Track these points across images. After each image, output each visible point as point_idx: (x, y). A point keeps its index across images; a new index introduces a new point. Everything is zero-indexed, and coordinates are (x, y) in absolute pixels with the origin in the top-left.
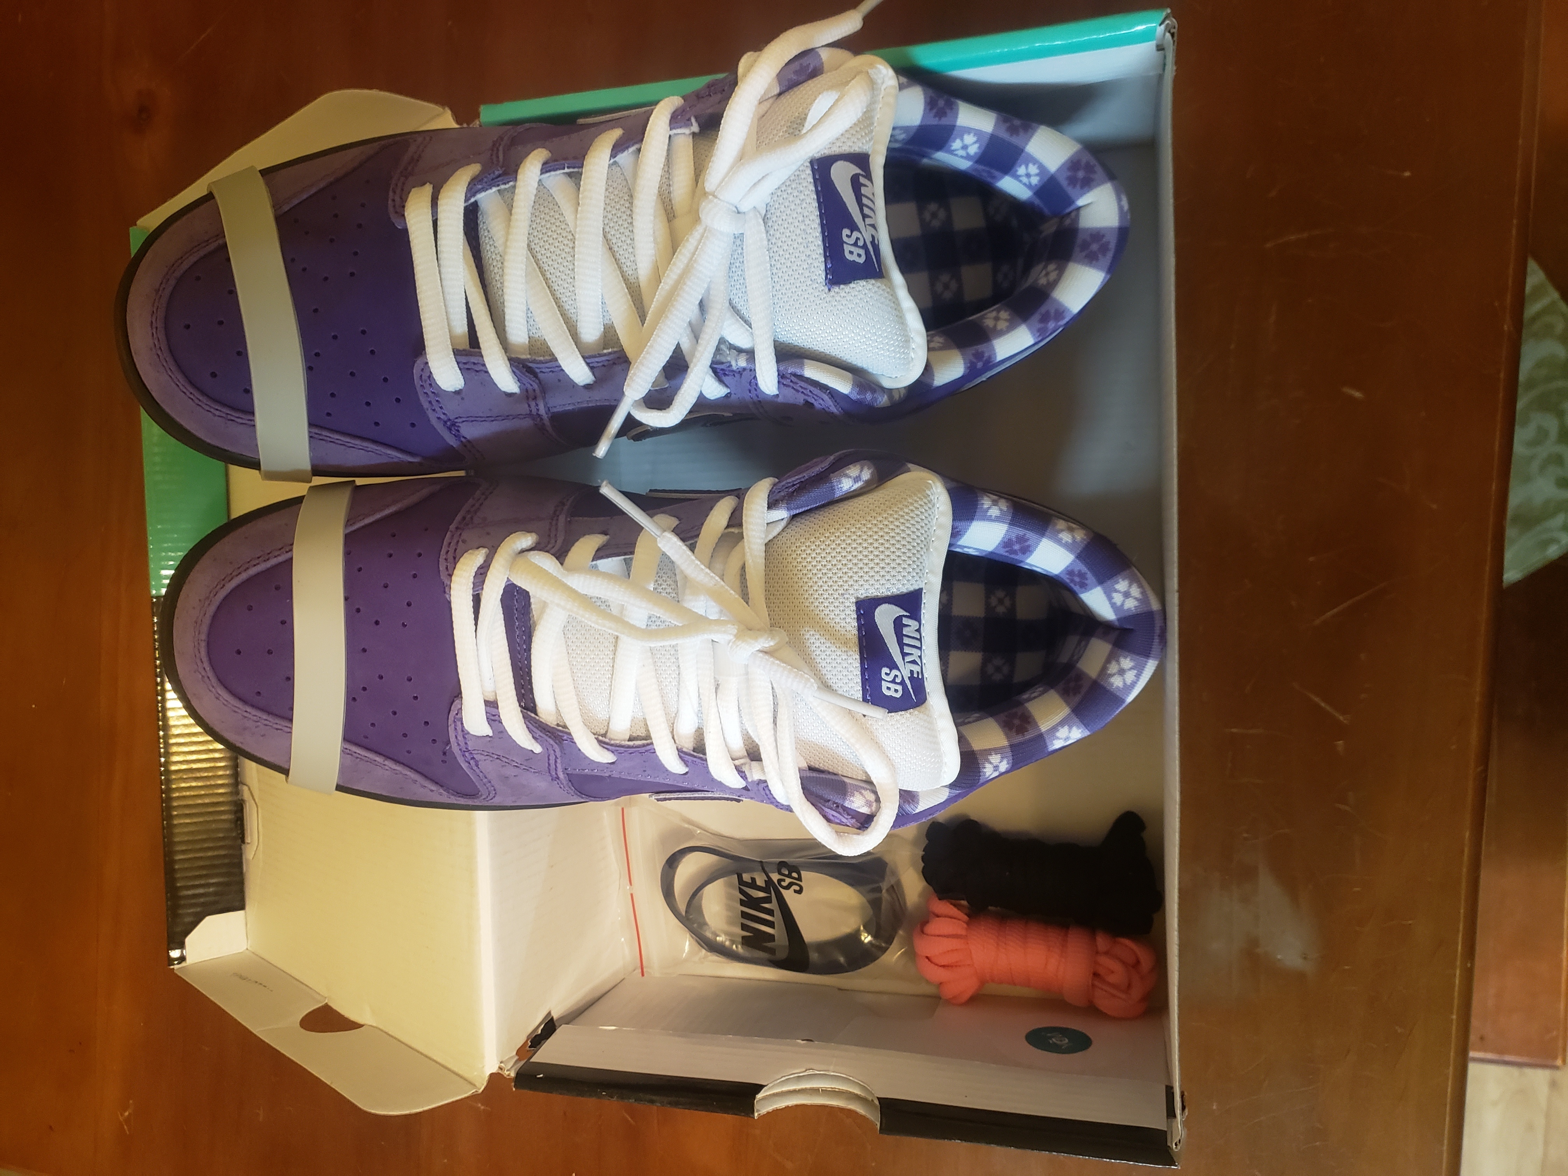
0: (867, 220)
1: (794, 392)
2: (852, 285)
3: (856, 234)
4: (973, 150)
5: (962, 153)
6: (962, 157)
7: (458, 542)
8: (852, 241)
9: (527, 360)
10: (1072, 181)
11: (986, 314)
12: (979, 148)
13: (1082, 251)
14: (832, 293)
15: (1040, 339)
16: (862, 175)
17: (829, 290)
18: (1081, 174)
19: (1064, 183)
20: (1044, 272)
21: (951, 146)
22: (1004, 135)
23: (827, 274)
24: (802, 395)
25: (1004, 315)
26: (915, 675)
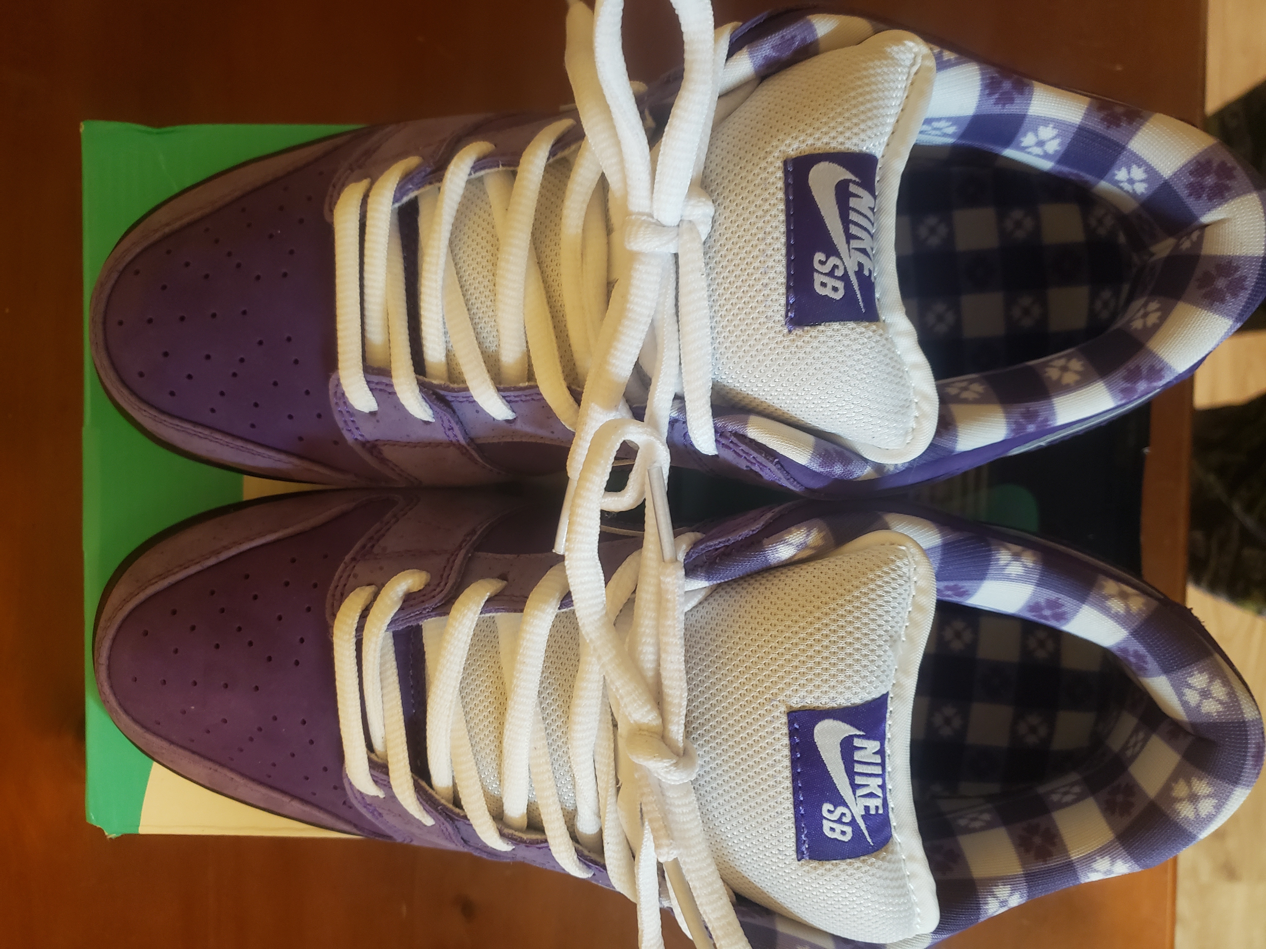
0: (852, 242)
1: (735, 456)
2: (821, 328)
3: (833, 261)
4: (1053, 146)
5: (1038, 150)
6: (1038, 156)
7: (349, 576)
8: (826, 269)
9: (439, 387)
10: (1196, 190)
11: (1051, 361)
12: (1060, 144)
13: (1200, 287)
14: (792, 337)
15: (1123, 402)
16: (854, 182)
17: (790, 331)
18: (1210, 180)
19: (1183, 193)
20: (1142, 312)
21: (1021, 142)
22: (1099, 127)
23: (787, 312)
24: (745, 461)
25: (1076, 365)
26: (873, 812)
